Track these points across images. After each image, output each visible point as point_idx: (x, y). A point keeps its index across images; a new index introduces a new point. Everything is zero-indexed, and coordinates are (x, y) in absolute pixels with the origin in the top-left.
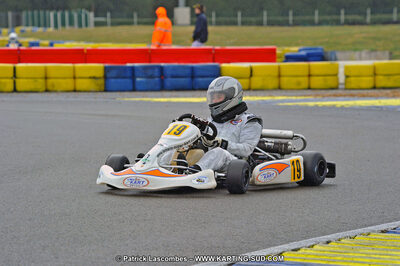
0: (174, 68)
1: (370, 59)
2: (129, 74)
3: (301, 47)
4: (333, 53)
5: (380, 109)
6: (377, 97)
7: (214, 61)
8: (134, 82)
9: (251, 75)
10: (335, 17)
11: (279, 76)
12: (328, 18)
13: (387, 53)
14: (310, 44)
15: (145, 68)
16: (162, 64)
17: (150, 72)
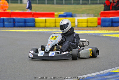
0: (19, 19)
1: (87, 17)
2: (2, 21)
3: (65, 12)
4: (75, 14)
5: (87, 34)
6: (87, 30)
7: (33, 17)
8: (4, 24)
9: (46, 22)
10: (78, 2)
11: (55, 22)
12: (76, 2)
13: (93, 15)
14: (68, 11)
15: (8, 19)
16: (14, 18)
17: (10, 21)
